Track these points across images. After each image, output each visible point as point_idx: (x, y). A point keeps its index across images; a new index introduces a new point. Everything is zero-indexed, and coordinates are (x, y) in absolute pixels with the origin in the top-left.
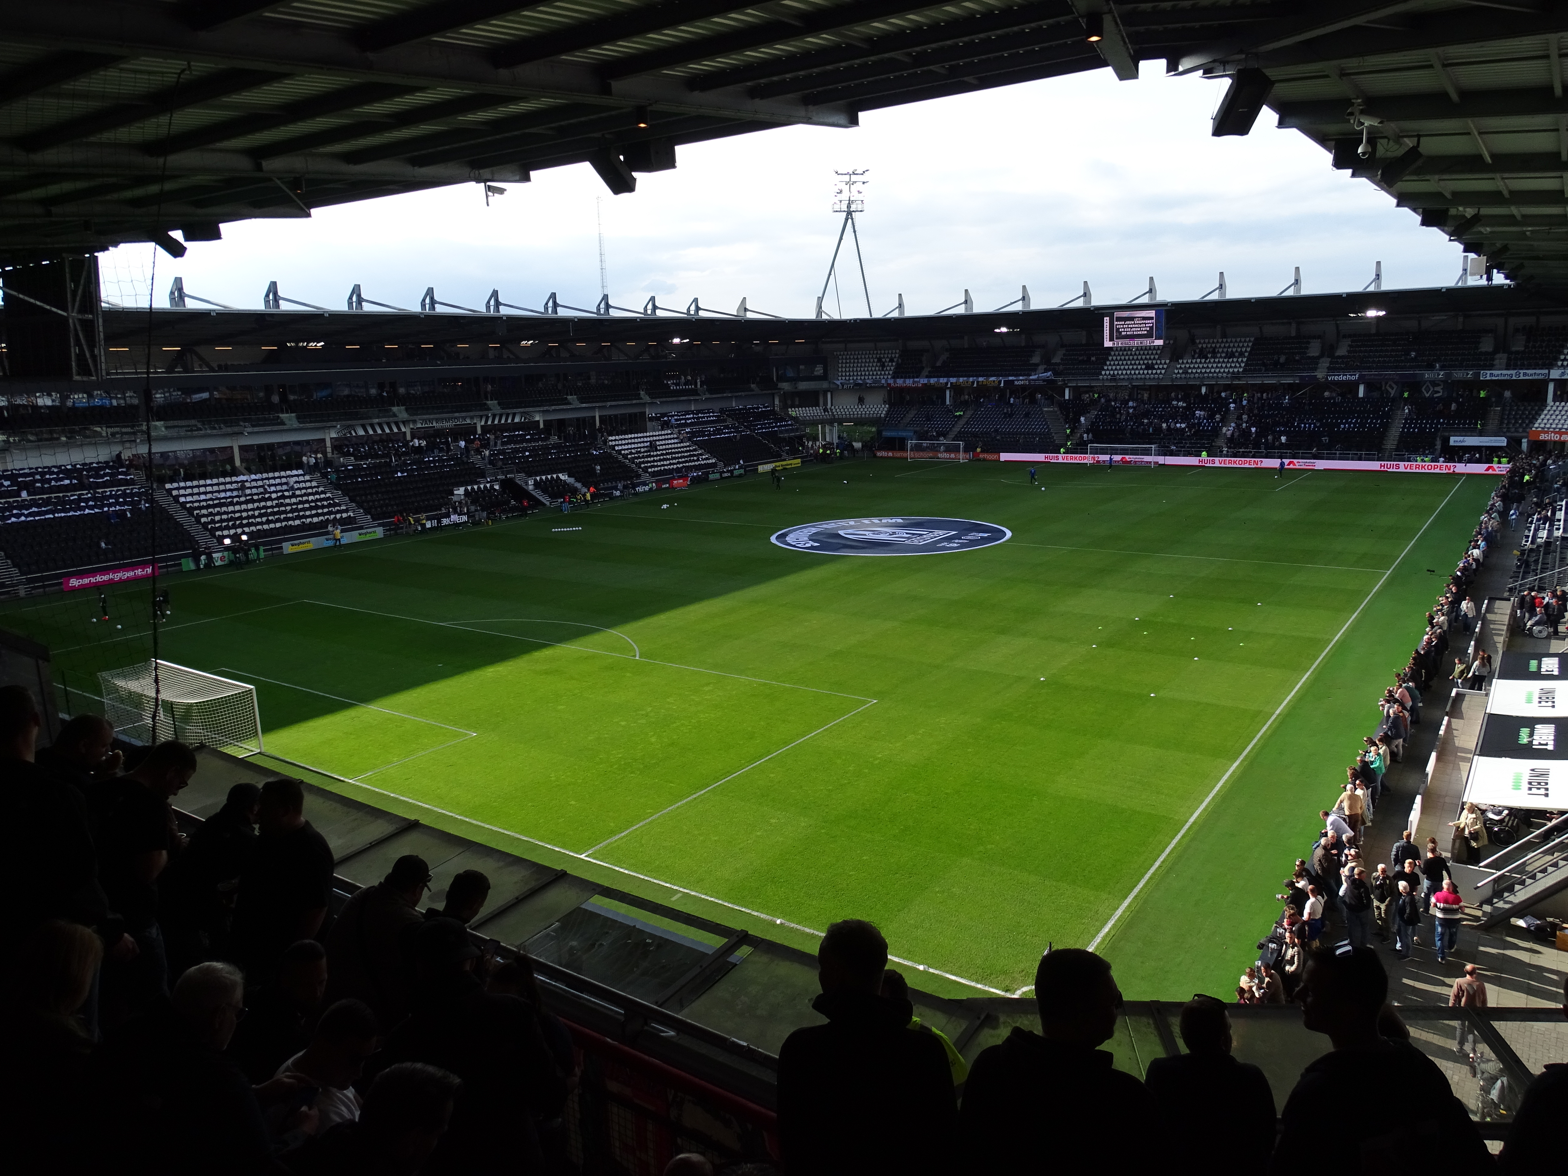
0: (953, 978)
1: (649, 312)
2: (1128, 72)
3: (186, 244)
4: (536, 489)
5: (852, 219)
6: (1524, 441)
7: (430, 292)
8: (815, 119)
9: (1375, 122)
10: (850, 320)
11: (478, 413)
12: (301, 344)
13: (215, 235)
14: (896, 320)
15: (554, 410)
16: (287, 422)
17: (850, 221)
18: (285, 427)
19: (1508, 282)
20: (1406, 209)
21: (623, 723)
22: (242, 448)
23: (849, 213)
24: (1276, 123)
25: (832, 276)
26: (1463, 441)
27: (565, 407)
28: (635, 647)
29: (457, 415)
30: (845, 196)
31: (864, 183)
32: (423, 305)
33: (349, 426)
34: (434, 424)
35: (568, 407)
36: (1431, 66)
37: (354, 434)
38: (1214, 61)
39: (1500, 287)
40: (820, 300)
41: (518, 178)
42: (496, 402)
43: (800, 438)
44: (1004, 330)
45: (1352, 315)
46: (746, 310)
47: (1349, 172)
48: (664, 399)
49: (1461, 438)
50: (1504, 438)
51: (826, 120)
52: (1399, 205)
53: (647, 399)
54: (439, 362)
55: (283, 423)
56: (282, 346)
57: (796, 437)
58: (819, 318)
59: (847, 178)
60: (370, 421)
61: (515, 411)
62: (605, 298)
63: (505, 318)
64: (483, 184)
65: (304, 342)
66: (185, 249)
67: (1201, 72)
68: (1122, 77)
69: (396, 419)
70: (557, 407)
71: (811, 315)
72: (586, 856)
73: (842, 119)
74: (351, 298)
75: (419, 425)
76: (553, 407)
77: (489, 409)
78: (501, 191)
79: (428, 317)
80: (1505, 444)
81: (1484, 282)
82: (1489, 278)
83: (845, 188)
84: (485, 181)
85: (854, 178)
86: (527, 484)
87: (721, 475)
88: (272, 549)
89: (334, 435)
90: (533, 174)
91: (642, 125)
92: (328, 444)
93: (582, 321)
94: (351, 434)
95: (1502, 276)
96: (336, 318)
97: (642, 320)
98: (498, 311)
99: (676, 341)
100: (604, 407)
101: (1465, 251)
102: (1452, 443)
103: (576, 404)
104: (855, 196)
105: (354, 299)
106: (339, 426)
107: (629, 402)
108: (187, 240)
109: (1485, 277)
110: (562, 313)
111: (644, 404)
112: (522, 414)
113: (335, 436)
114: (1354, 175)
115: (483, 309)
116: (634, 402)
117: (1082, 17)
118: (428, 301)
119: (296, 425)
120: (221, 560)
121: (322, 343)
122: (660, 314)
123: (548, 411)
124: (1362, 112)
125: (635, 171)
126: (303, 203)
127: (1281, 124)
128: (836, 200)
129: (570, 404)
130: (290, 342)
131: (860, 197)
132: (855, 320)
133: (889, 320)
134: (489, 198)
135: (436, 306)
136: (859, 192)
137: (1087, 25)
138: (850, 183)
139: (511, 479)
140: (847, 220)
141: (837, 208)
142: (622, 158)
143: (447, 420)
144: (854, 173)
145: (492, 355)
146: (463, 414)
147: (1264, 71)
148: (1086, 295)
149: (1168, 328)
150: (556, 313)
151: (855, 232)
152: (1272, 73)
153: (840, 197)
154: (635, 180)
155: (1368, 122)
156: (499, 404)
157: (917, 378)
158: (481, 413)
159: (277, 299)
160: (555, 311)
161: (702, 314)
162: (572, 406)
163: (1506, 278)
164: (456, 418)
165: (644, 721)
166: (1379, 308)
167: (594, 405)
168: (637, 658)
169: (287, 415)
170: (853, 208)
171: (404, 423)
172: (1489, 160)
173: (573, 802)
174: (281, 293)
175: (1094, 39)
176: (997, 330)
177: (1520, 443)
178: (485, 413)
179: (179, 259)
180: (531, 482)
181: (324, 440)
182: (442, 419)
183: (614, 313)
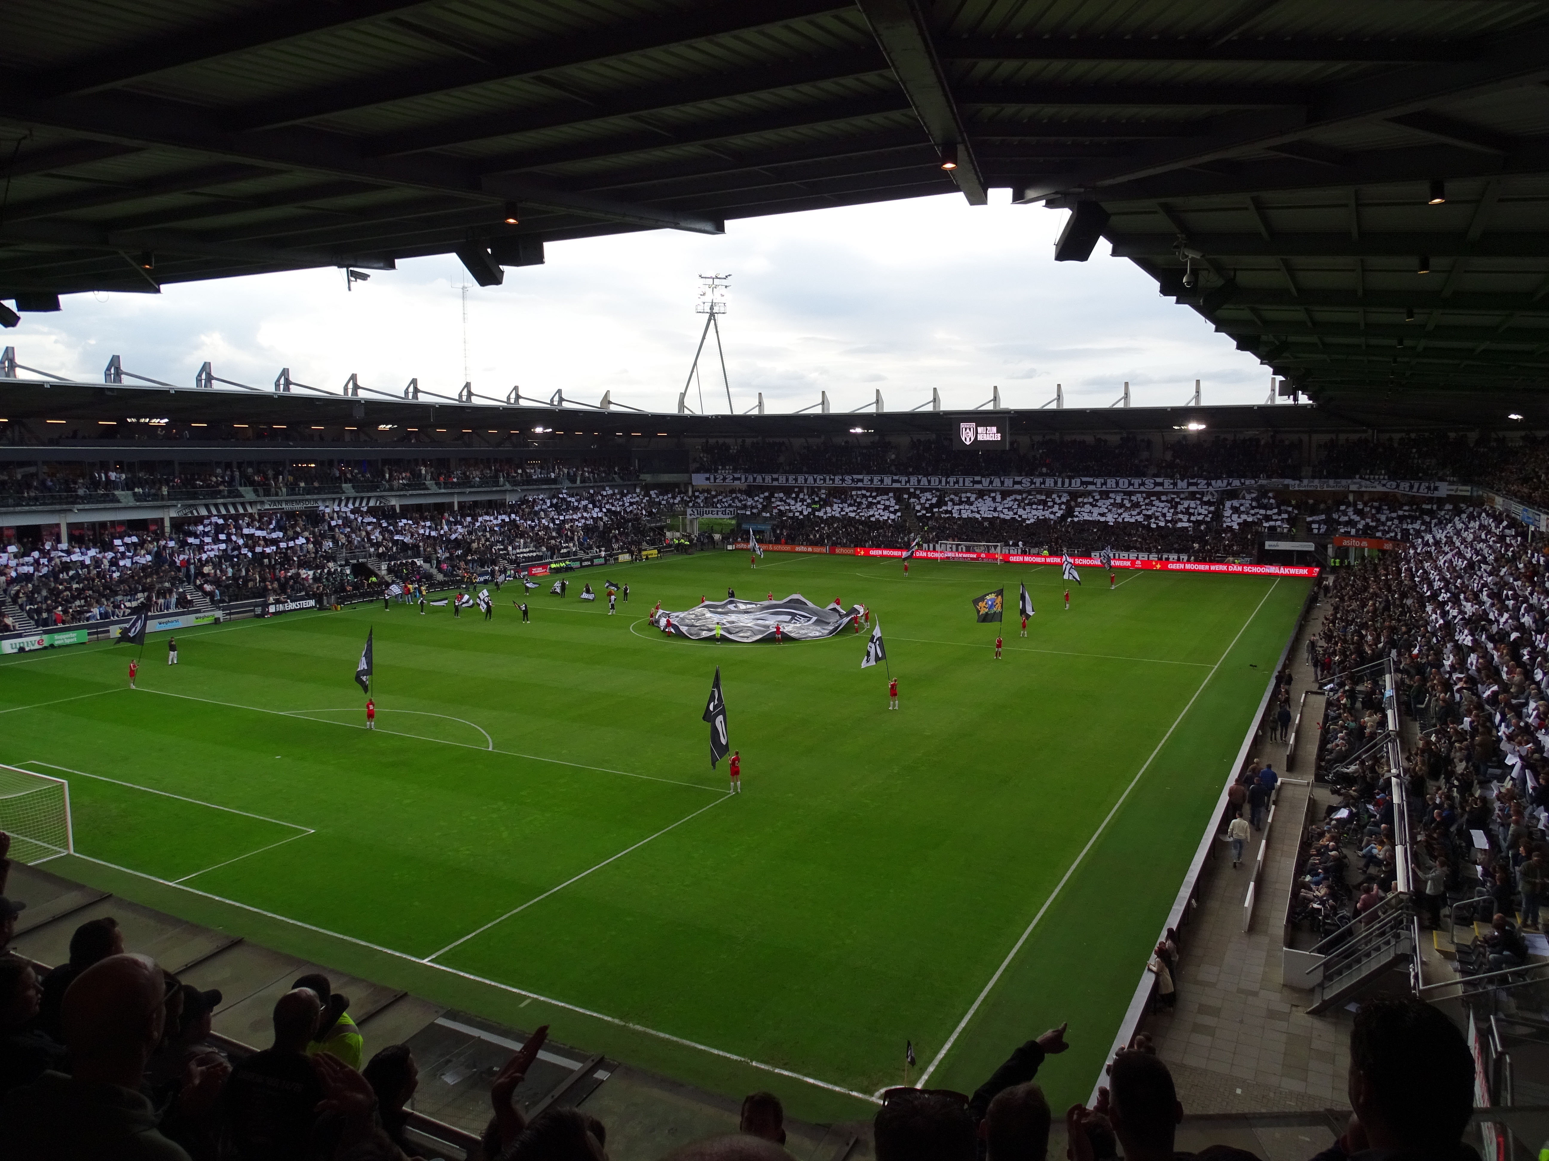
0: (811, 1081)
1: (512, 401)
2: (978, 198)
3: (19, 314)
4: (388, 574)
5: (715, 320)
6: (1330, 546)
7: (285, 373)
8: (682, 224)
9: (1197, 256)
10: (712, 416)
11: (329, 496)
12: (142, 420)
13: (54, 306)
14: (757, 418)
15: (411, 495)
16: (122, 499)
17: (712, 322)
18: (120, 505)
19: (1311, 402)
20: (1223, 334)
21: (473, 818)
22: (70, 526)
23: (712, 315)
24: (1110, 252)
25: (695, 374)
26: (1277, 546)
27: (422, 492)
28: (489, 738)
29: (308, 497)
30: (708, 298)
31: (726, 287)
32: (277, 385)
33: (190, 506)
34: (284, 506)
35: (426, 492)
36: (1246, 209)
37: (196, 514)
38: (1056, 193)
39: (1304, 407)
40: (683, 395)
41: (381, 265)
42: (350, 485)
43: (661, 529)
44: (859, 430)
45: (1176, 428)
46: (610, 402)
47: (1174, 298)
48: (525, 487)
49: (1275, 543)
50: (1311, 544)
51: (693, 226)
52: (1217, 330)
53: (508, 487)
54: (291, 444)
55: (119, 501)
56: (122, 421)
57: (658, 528)
58: (681, 414)
59: (710, 281)
60: (214, 501)
61: (369, 494)
62: (468, 385)
63: (363, 402)
64: (345, 270)
65: (145, 418)
66: (18, 318)
67: (1043, 202)
68: (972, 202)
69: (242, 500)
70: (415, 492)
71: (673, 410)
72: (429, 961)
73: (709, 227)
74: (200, 375)
75: (267, 507)
76: (410, 492)
77: (344, 492)
78: (364, 277)
79: (282, 398)
80: (1313, 549)
81: (1290, 402)
82: (1296, 399)
83: (709, 291)
84: (348, 267)
85: (717, 281)
86: (380, 569)
87: (581, 564)
88: (97, 633)
89: (173, 514)
90: (397, 262)
91: (511, 221)
92: (167, 523)
93: (443, 408)
94: (192, 513)
95: (1306, 397)
96: (183, 395)
97: (505, 409)
98: (357, 395)
99: (539, 430)
100: (463, 493)
101: (1274, 373)
102: (1267, 547)
103: (434, 489)
104: (717, 299)
105: (204, 376)
106: (179, 505)
107: (488, 489)
108: (19, 310)
109: (1292, 397)
110: (422, 398)
111: (505, 491)
112: (378, 498)
113: (175, 515)
114: (1178, 302)
115: (341, 392)
116: (494, 489)
117: (938, 145)
118: (282, 381)
119: (133, 503)
120: (39, 643)
121: (166, 420)
122: (523, 403)
123: (405, 496)
124: (1186, 246)
125: (502, 264)
126: (152, 279)
127: (1115, 253)
128: (700, 302)
129: (428, 489)
130: (130, 418)
131: (723, 300)
132: (717, 416)
133: (750, 417)
134: (352, 284)
135: (291, 386)
136: (722, 296)
137: (942, 152)
138: (714, 287)
139: (363, 564)
140: (709, 320)
141: (700, 309)
142: (489, 250)
143: (298, 502)
144: (717, 278)
145: (347, 438)
146: (315, 497)
147: (1101, 204)
148: (935, 400)
149: (1011, 434)
150: (417, 399)
151: (717, 332)
152: (1108, 206)
153: (703, 299)
154: (503, 272)
155: (1191, 254)
156: (354, 487)
157: (775, 473)
158: (334, 496)
159: (119, 373)
160: (415, 396)
161: (566, 405)
162: (430, 492)
163: (1310, 399)
164: (307, 500)
165: (495, 816)
166: (1199, 421)
167: (452, 491)
168: (490, 749)
169: (123, 493)
170: (716, 310)
171: (251, 504)
172: (1296, 294)
173: (417, 903)
174: (123, 368)
175: (949, 166)
176: (852, 431)
177: (1326, 548)
178: (339, 496)
179: (10, 329)
180: (384, 567)
181: (162, 520)
182: (292, 501)
183: (476, 401)
